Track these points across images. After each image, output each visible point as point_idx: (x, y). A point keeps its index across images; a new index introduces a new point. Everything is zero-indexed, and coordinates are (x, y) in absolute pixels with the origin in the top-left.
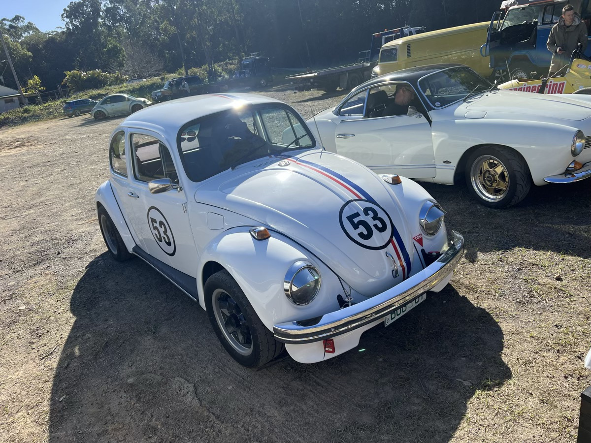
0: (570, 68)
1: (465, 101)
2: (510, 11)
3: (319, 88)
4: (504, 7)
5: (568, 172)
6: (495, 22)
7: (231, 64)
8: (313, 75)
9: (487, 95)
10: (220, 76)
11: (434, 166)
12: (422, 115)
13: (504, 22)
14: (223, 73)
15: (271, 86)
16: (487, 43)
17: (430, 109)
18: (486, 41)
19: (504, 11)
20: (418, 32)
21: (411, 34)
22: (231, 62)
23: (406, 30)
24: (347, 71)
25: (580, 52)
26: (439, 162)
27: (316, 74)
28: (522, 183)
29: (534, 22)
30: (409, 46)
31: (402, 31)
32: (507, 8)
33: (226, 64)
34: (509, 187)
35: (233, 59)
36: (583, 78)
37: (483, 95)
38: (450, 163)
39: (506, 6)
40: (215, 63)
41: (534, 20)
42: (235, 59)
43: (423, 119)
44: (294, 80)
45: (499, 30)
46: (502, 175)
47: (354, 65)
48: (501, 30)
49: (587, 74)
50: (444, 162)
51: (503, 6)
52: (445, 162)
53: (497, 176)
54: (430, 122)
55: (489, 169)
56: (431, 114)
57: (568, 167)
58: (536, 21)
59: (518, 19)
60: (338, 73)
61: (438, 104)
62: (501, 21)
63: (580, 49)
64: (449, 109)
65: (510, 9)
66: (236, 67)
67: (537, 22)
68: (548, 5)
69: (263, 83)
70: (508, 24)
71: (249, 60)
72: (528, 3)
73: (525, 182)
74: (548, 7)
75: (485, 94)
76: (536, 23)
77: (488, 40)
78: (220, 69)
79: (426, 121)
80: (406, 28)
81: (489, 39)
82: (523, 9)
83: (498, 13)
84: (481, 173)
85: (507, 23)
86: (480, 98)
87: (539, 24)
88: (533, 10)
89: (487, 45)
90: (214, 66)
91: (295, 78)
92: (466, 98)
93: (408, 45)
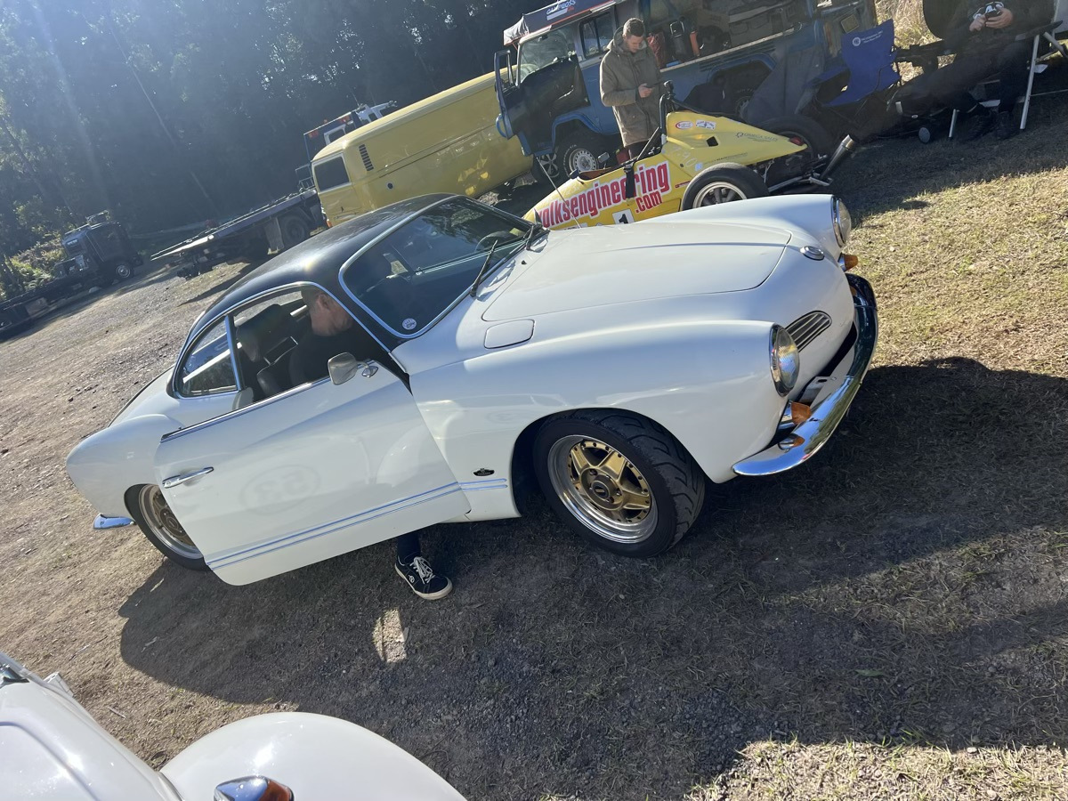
0: (666, 134)
1: (474, 294)
2: (522, 45)
3: (230, 259)
4: (510, 41)
5: (783, 435)
6: (503, 71)
7: (48, 249)
8: (204, 240)
9: (523, 263)
10: (31, 278)
11: (455, 487)
12: (376, 364)
13: (519, 67)
14: (36, 272)
15: (142, 275)
16: (503, 112)
17: (394, 343)
18: (499, 110)
19: (513, 46)
20: (385, 113)
21: (373, 118)
22: (46, 245)
23: (362, 115)
24: (273, 216)
25: (672, 98)
26: (464, 474)
27: (211, 237)
28: (683, 489)
29: (572, 57)
30: (363, 149)
31: (354, 117)
32: (516, 41)
33: (38, 252)
34: (653, 499)
35: (48, 239)
36: (696, 147)
37: (513, 265)
38: (492, 472)
39: (511, 38)
40: (11, 255)
41: (570, 54)
42: (53, 238)
43: (385, 376)
44: (172, 260)
45: (517, 84)
46: (627, 475)
47: (288, 199)
48: (519, 81)
49: (700, 137)
50: (476, 474)
51: (507, 40)
52: (479, 472)
53: (617, 481)
54: (405, 378)
55: (592, 467)
56: (398, 354)
57: (780, 423)
58: (573, 53)
59: (542, 56)
60: (256, 223)
61: (409, 323)
62: (514, 67)
63: (671, 92)
64: (439, 330)
65: (521, 41)
66: (60, 252)
67: (575, 55)
68: (583, 22)
69: (124, 273)
70: (527, 69)
71: (78, 236)
72: (548, 25)
73: (690, 484)
74: (585, 26)
75: (519, 259)
76: (574, 57)
77: (502, 107)
78: (25, 266)
79: (392, 378)
80: (361, 110)
81: (504, 105)
82: (545, 36)
83: (502, 53)
84: (575, 475)
85: (526, 67)
86: (508, 274)
87: (580, 59)
88: (561, 36)
89: (503, 117)
90: (11, 264)
91: (171, 256)
92: (475, 288)
93: (361, 147)
